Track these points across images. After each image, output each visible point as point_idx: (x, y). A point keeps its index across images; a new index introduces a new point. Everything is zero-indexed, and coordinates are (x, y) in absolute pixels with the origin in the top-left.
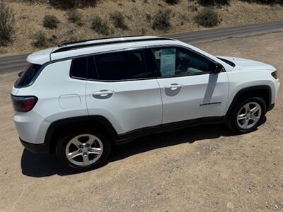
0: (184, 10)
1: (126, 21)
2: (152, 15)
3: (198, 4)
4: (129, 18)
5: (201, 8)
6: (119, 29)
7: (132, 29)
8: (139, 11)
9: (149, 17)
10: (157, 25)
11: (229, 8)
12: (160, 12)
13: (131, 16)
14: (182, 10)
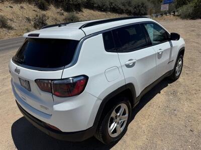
0: (54, 14)
1: (9, 23)
2: (30, 18)
3: (63, 11)
4: (11, 20)
5: (66, 14)
6: (4, 29)
7: (16, 28)
8: (18, 15)
9: (28, 20)
10: (38, 25)
11: (83, 14)
12: (37, 16)
13: (13, 18)
14: (53, 15)
